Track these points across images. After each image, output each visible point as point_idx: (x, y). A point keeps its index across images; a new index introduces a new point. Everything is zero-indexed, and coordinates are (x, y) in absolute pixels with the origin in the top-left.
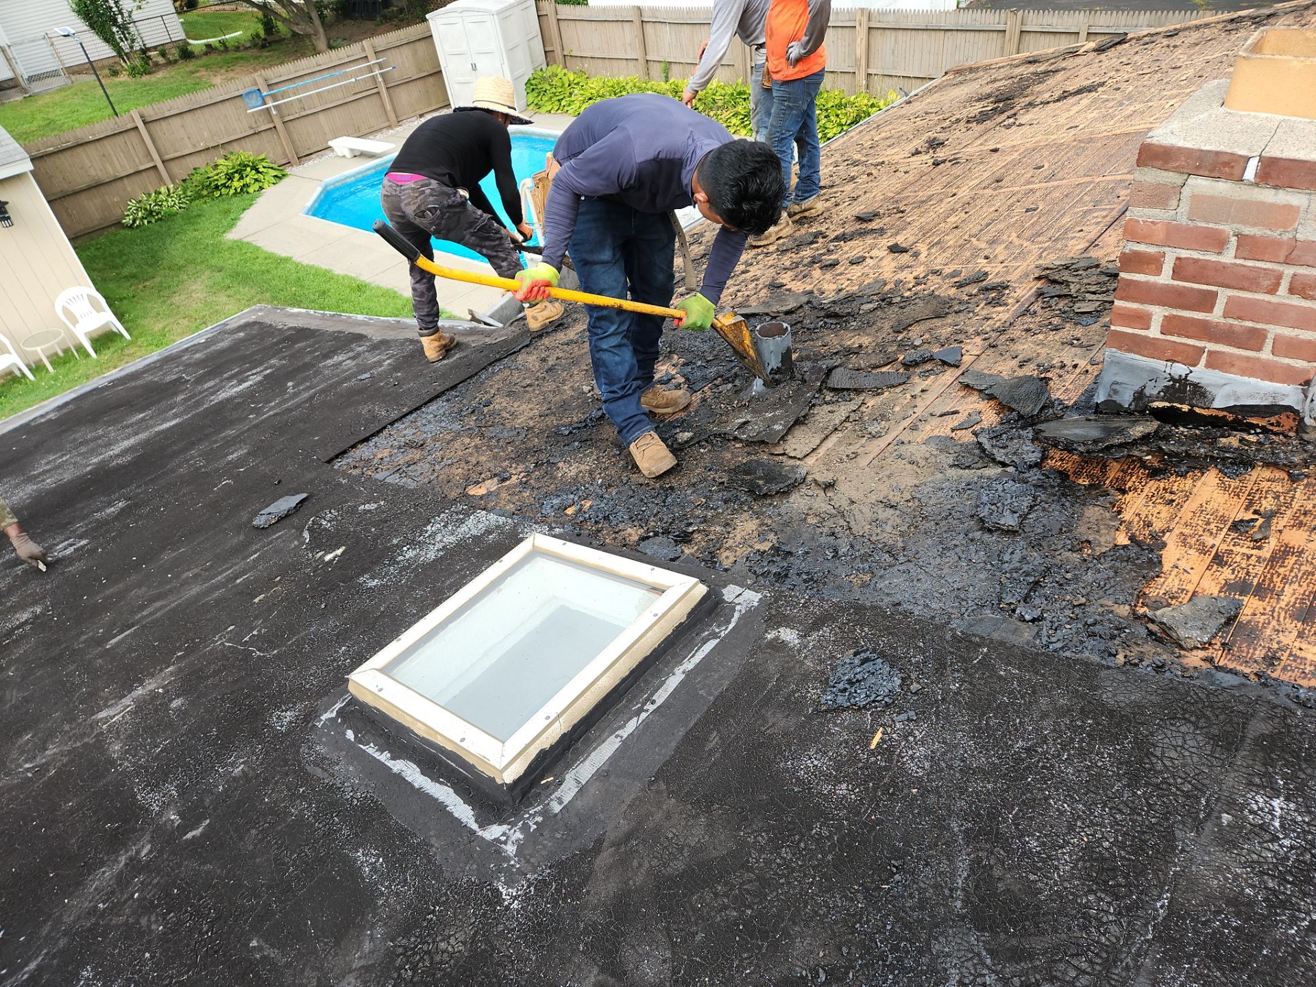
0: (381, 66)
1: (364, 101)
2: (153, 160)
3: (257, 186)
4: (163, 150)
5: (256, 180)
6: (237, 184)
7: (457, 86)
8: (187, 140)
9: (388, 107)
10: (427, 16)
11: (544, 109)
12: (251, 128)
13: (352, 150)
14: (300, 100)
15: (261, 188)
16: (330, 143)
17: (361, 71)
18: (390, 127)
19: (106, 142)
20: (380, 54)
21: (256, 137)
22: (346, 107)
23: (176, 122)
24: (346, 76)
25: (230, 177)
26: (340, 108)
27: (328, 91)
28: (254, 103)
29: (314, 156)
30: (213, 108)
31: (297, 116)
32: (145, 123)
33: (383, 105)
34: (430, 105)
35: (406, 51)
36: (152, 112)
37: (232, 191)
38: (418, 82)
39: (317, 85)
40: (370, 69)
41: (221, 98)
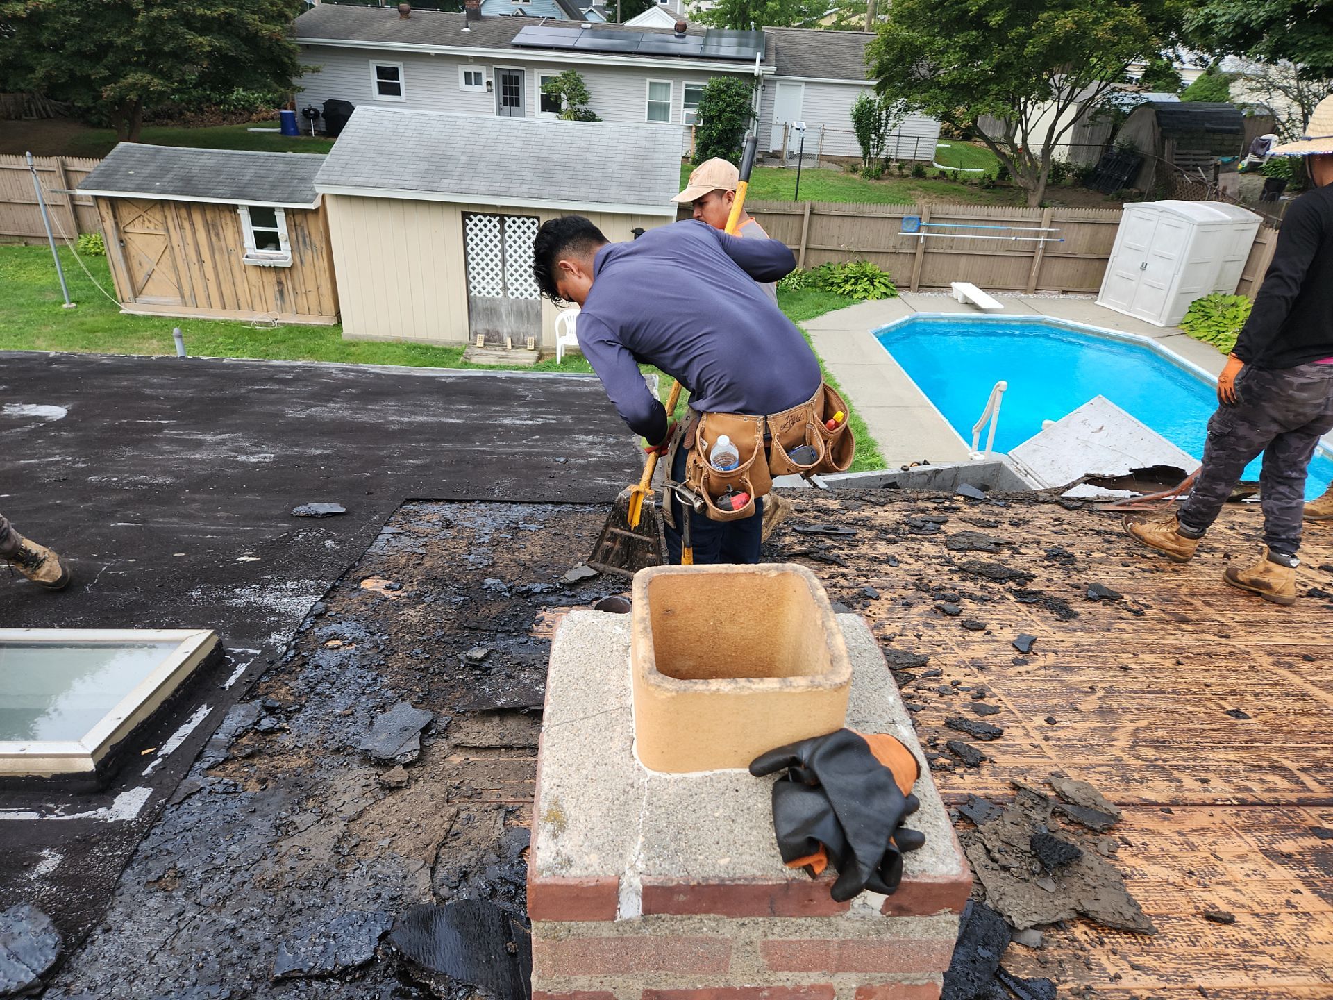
0: (1049, 235)
1: (1013, 260)
2: (800, 244)
3: (861, 295)
4: (812, 239)
5: (865, 290)
6: (848, 287)
7: (1116, 278)
8: (836, 238)
9: (1034, 273)
10: (1125, 205)
11: (1196, 334)
12: (894, 247)
13: (965, 297)
14: (952, 239)
15: (865, 298)
16: (953, 284)
17: (1027, 234)
18: (1025, 291)
19: (774, 218)
20: (1054, 225)
21: (893, 256)
22: (992, 259)
23: (837, 221)
24: (1010, 233)
25: (846, 280)
26: (984, 258)
27: (984, 240)
28: (909, 228)
29: (935, 289)
30: (873, 220)
31: (941, 251)
32: (811, 213)
33: (1030, 270)
34: (1081, 286)
35: (1087, 230)
36: (822, 207)
37: (841, 291)
38: (1081, 261)
39: (976, 232)
40: (1037, 234)
41: (884, 215)
